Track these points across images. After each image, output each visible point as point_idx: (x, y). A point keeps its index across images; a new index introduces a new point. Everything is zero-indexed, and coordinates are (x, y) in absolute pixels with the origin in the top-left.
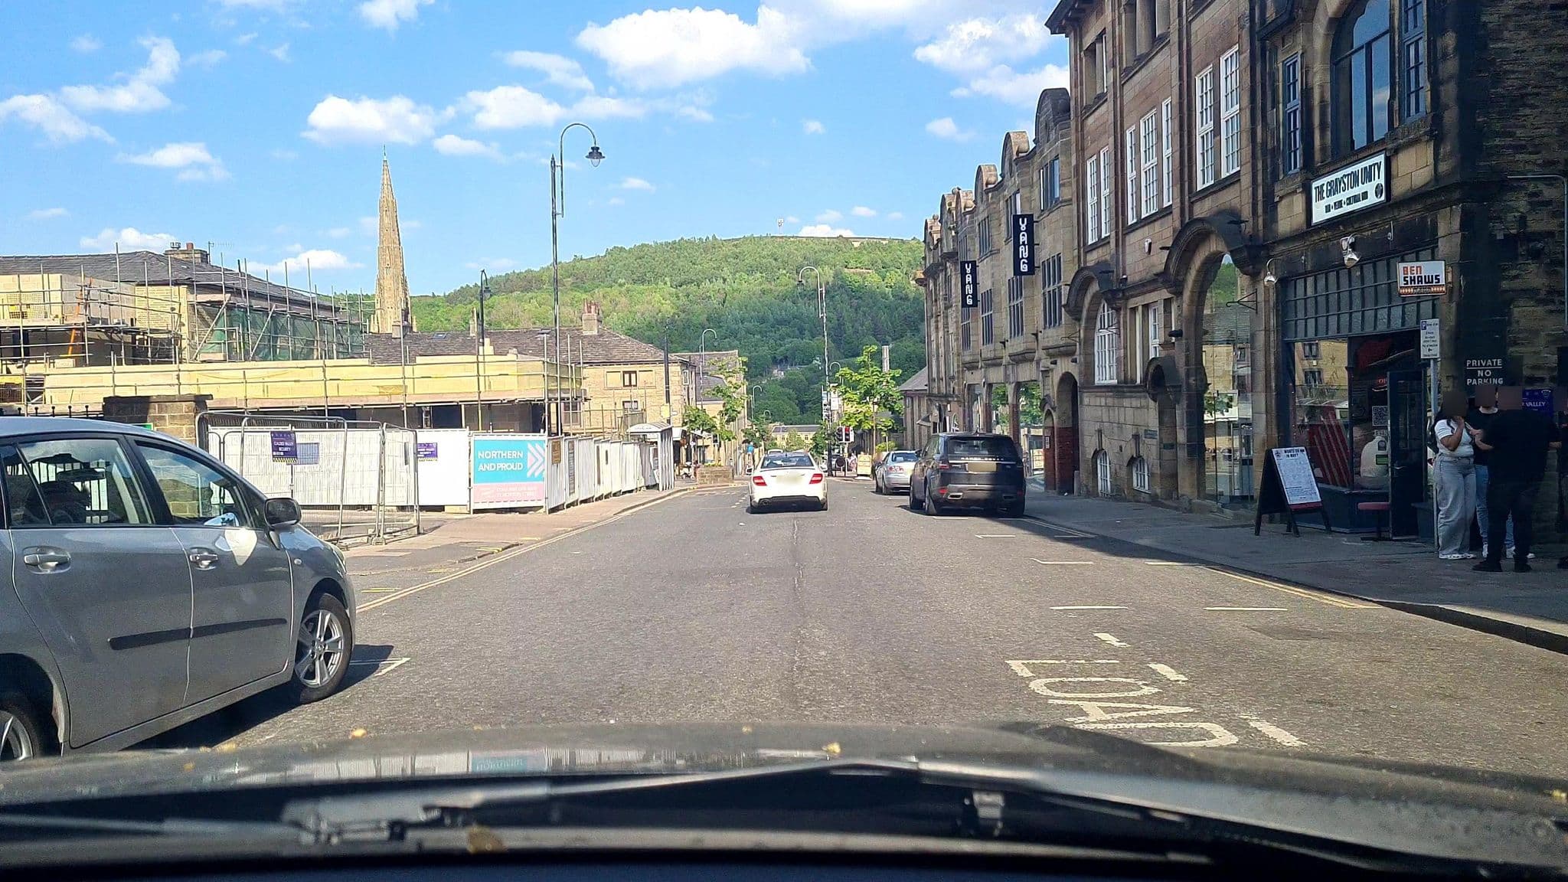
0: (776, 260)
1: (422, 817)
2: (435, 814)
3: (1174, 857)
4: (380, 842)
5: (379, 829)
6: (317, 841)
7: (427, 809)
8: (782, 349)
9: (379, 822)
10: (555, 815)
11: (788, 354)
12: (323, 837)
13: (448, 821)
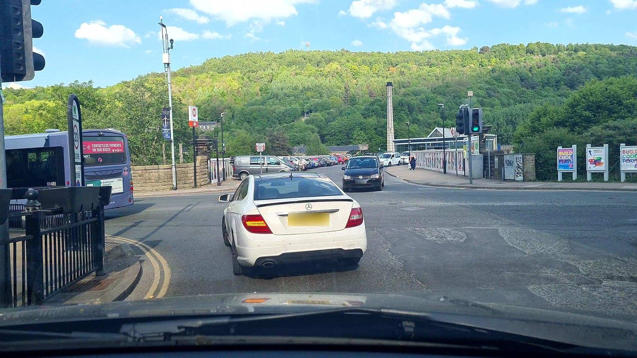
0: (305, 59)
1: (177, 331)
2: (183, 330)
3: (484, 347)
4: (161, 341)
5: (160, 336)
6: (134, 341)
7: (179, 328)
8: (308, 105)
9: (160, 333)
10: (232, 330)
11: (312, 108)
12: (137, 340)
13: (188, 333)
